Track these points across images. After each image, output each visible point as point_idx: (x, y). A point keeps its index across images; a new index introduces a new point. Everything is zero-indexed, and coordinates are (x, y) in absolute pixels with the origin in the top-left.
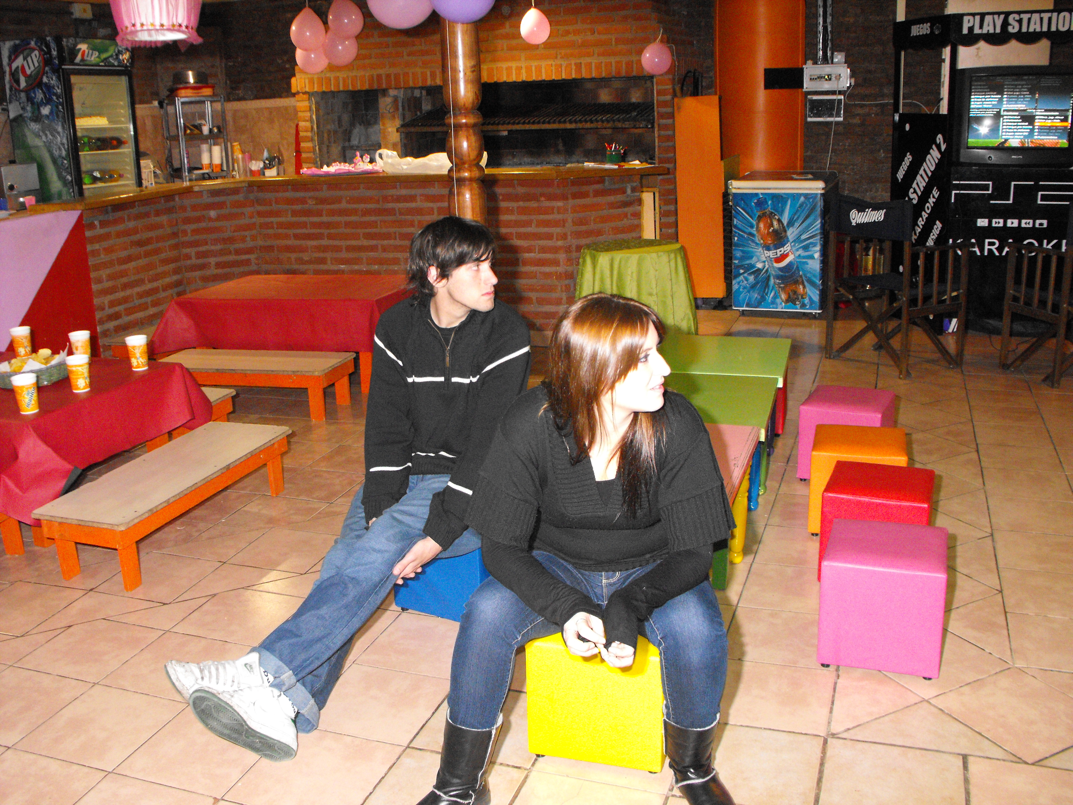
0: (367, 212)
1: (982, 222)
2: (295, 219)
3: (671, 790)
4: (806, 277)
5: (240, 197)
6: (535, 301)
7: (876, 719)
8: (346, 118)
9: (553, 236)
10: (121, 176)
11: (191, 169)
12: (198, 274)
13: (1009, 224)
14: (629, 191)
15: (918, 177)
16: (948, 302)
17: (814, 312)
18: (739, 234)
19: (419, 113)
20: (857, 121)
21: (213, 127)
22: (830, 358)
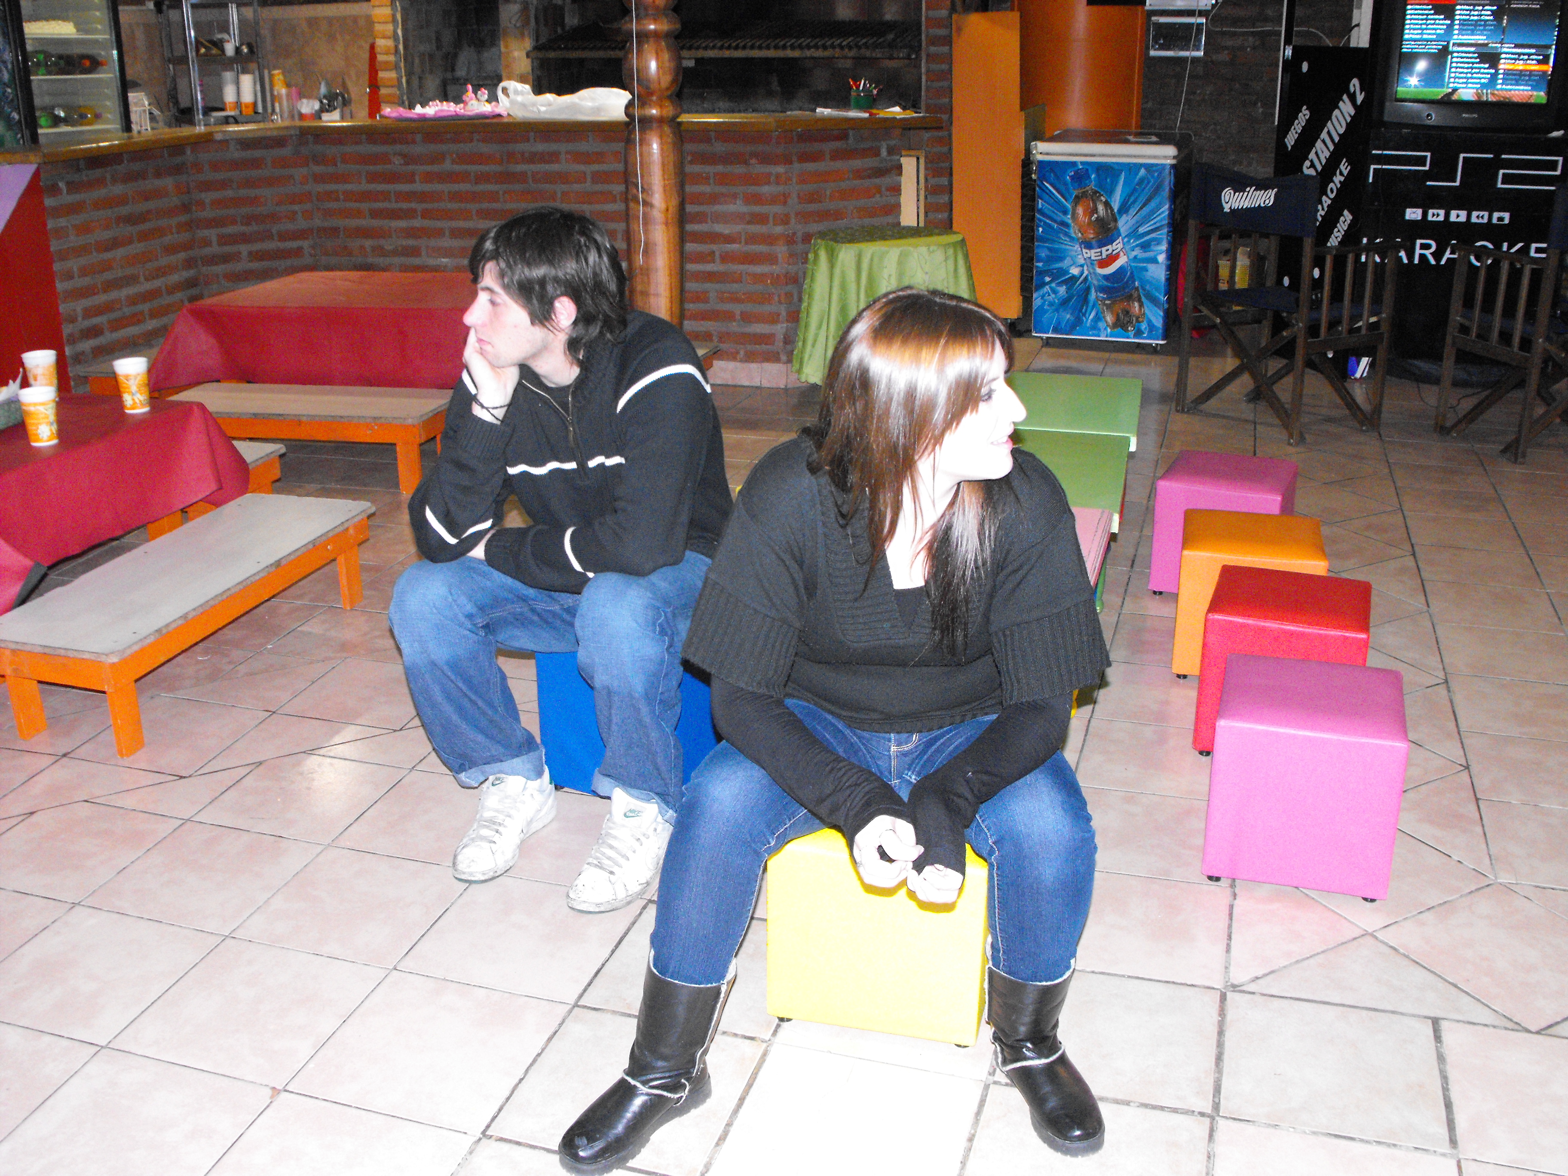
0: (481, 178)
1: (1413, 214)
2: (372, 187)
3: (992, 1073)
4: (1144, 290)
5: (286, 151)
6: (738, 317)
7: (1297, 962)
8: (448, 37)
9: (768, 218)
10: (97, 117)
11: (208, 110)
12: (219, 269)
13: (1453, 218)
14: (884, 153)
15: (1319, 144)
16: (1364, 332)
17: (1154, 342)
18: (1045, 222)
19: (559, 30)
20: (1224, 56)
21: (242, 44)
22: (1183, 411)
